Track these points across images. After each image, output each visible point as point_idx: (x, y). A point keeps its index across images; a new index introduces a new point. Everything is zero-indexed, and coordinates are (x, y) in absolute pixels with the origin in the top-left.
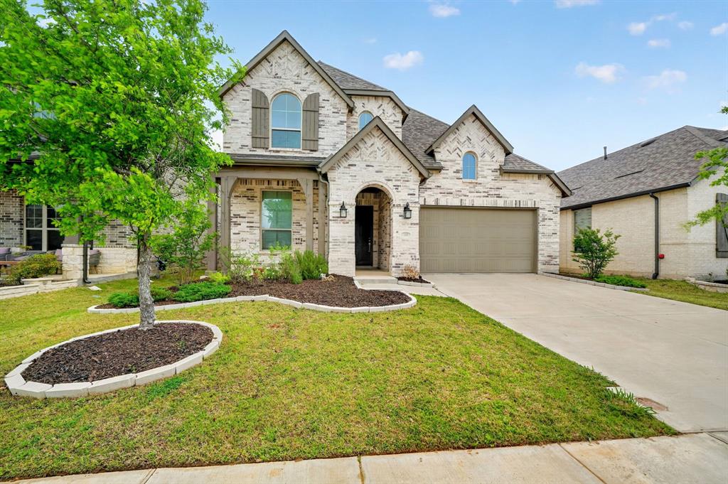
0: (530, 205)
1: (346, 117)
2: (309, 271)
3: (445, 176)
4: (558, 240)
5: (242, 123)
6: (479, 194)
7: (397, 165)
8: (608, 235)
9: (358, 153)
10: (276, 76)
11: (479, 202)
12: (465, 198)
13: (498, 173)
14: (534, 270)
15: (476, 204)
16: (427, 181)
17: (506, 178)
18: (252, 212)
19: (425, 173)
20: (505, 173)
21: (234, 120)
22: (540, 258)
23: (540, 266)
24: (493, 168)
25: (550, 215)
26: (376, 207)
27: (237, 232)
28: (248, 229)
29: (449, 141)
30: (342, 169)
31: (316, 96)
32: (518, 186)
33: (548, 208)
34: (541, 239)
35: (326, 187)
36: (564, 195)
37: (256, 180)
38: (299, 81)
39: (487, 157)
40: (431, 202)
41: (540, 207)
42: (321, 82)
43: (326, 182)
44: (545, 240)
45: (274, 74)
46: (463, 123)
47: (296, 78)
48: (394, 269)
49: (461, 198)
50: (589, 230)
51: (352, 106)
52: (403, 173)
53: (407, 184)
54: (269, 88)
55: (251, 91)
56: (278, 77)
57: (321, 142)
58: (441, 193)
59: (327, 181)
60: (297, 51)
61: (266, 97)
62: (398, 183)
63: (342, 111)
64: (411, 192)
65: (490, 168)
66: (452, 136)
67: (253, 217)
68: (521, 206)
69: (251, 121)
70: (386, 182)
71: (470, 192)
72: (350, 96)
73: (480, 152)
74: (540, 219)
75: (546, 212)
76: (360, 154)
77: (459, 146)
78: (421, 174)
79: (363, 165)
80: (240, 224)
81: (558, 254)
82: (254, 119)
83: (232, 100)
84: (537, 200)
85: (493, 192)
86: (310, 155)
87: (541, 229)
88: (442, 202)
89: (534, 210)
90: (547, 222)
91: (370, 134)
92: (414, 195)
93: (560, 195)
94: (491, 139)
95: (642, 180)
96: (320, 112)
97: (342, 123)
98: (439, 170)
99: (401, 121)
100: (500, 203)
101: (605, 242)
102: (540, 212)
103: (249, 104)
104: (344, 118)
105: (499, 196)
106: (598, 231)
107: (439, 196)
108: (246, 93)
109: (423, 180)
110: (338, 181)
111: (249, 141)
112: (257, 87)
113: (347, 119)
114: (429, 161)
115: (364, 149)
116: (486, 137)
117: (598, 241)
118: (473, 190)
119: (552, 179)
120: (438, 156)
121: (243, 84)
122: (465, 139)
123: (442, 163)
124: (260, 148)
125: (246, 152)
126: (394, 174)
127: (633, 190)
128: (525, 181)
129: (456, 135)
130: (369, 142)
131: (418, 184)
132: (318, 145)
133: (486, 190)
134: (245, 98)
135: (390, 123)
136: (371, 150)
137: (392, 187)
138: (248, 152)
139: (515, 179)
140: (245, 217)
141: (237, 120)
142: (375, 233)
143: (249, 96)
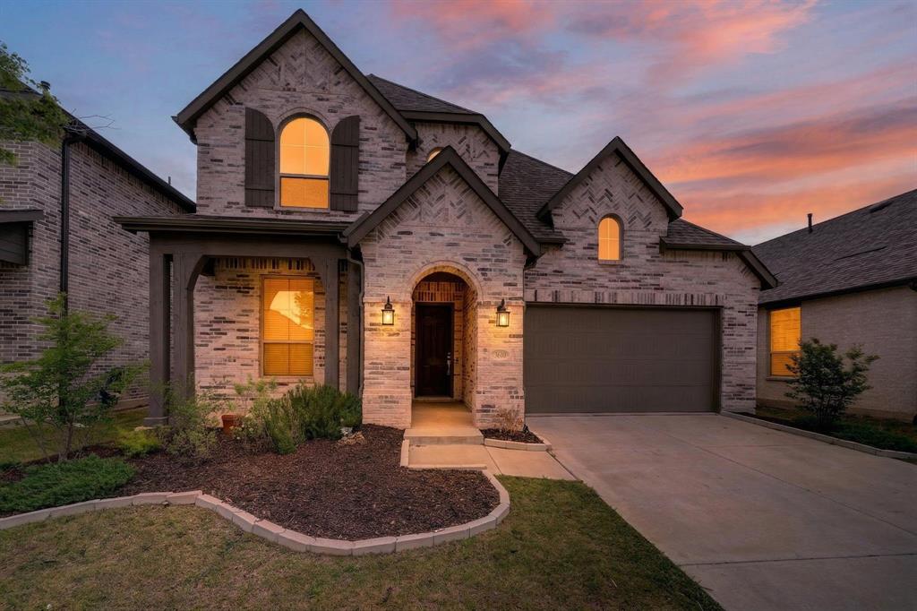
0: (709, 302)
1: (404, 157)
2: (321, 423)
3: (570, 254)
4: (754, 359)
5: (230, 165)
6: (624, 284)
7: (485, 233)
8: (853, 356)
9: (417, 211)
10: (287, 88)
11: (624, 298)
12: (602, 290)
13: (657, 250)
14: (715, 407)
15: (620, 301)
16: (539, 261)
17: (669, 258)
18: (246, 313)
19: (535, 249)
20: (668, 249)
21: (215, 160)
22: (725, 388)
23: (725, 402)
24: (648, 241)
25: (741, 318)
26: (458, 305)
27: (220, 346)
28: (239, 342)
29: (575, 197)
30: (386, 240)
31: (354, 121)
32: (689, 271)
33: (738, 307)
34: (727, 359)
35: (359, 271)
36: (765, 286)
37: (253, 258)
38: (325, 96)
39: (639, 224)
40: (546, 297)
41: (727, 305)
42: (363, 97)
43: (358, 262)
44: (734, 359)
45: (283, 84)
46: (599, 168)
47: (321, 90)
48: (479, 415)
49: (595, 290)
50: (815, 345)
51: (414, 137)
52: (495, 246)
53: (504, 266)
54: (273, 107)
55: (244, 111)
56: (289, 90)
57: (362, 197)
58: (561, 282)
59: (361, 259)
60: (324, 45)
61: (268, 122)
62: (487, 265)
63: (399, 146)
64: (510, 280)
65: (643, 240)
66: (581, 191)
67: (248, 322)
68: (695, 303)
69: (243, 162)
70: (464, 262)
71: (610, 281)
72: (413, 122)
73: (628, 216)
74: (726, 324)
75: (735, 314)
76: (420, 213)
77: (592, 205)
78: (527, 251)
79: (424, 232)
80: (226, 334)
81: (753, 382)
82: (249, 158)
83: (212, 126)
84: (720, 294)
85: (649, 281)
86: (343, 219)
87: (726, 341)
88: (565, 298)
89: (715, 311)
90: (737, 330)
91: (435, 177)
92: (516, 285)
93: (757, 284)
94: (645, 194)
95: (887, 262)
96: (361, 148)
97: (398, 165)
98: (559, 244)
99: (497, 166)
100: (661, 299)
101: (847, 366)
102: (727, 314)
103: (242, 132)
104: (402, 158)
105: (658, 288)
106: (834, 348)
107: (559, 287)
108: (237, 115)
109: (531, 260)
110: (379, 262)
111: (240, 197)
112: (254, 105)
113: (407, 159)
114: (543, 229)
115: (425, 205)
116: (637, 191)
117: (834, 365)
118: (614, 277)
119: (744, 260)
120: (557, 222)
121: (231, 101)
122: (602, 193)
123: (565, 233)
124: (260, 206)
125: (235, 213)
126: (480, 250)
127: (876, 278)
128: (701, 264)
129: (588, 187)
130: (436, 193)
131: (522, 266)
132: (357, 202)
133: (638, 278)
134: (234, 123)
135: (478, 167)
136: (438, 206)
137: (475, 271)
138: (238, 214)
139: (684, 259)
140: (234, 322)
141: (221, 161)
142: (457, 345)
143: (242, 121)
